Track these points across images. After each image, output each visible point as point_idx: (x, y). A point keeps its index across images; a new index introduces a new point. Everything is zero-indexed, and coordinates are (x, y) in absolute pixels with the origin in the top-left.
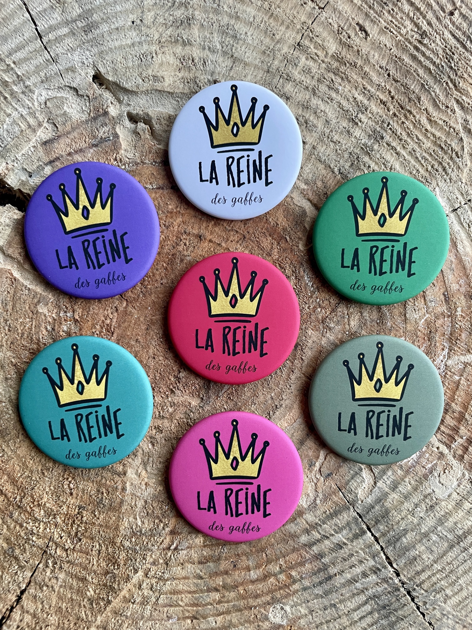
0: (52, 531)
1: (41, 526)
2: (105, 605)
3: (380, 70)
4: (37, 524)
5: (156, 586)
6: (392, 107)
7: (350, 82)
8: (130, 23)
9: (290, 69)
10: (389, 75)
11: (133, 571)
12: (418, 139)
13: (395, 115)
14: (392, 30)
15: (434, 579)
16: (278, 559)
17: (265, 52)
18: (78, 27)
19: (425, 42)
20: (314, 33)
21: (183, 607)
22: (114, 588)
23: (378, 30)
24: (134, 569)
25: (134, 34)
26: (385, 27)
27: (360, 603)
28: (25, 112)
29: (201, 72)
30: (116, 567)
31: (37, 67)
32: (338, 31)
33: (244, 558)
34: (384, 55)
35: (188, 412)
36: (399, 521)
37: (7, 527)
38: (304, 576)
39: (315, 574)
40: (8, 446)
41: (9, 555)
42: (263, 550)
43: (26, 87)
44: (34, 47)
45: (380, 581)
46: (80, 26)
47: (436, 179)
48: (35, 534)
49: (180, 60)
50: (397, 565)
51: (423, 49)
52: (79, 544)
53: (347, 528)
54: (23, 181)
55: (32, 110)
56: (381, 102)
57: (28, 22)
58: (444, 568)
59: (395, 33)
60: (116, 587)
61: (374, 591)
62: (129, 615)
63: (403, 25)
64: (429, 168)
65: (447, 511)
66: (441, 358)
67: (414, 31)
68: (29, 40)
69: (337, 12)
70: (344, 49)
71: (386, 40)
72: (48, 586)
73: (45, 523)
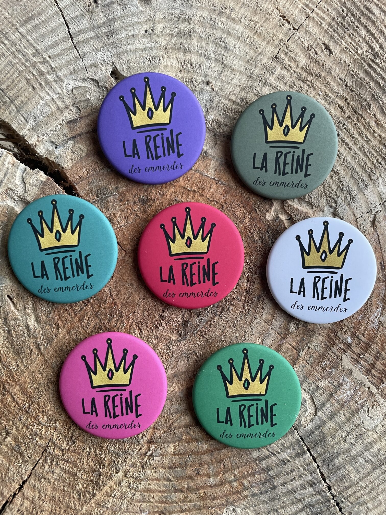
0: (52, 434)
1: (43, 429)
2: (90, 497)
3: (340, 81)
4: (40, 427)
5: (133, 485)
6: (347, 111)
7: (315, 89)
8: (144, 32)
9: (268, 76)
10: (346, 85)
11: (115, 471)
12: (367, 138)
13: (349, 117)
14: (351, 50)
15: (359, 494)
16: (233, 470)
17: (249, 62)
18: (102, 33)
19: (377, 61)
20: (289, 49)
21: (154, 503)
22: (99, 484)
23: (340, 49)
24: (116, 469)
25: (146, 41)
26: (346, 48)
27: (298, 510)
28: (55, 97)
29: (197, 74)
30: (102, 467)
31: (68, 62)
32: (308, 48)
33: (206, 466)
34: (344, 70)
35: (168, 344)
36: (333, 445)
37: (16, 428)
38: (253, 485)
39: (263, 484)
40: (22, 362)
41: (15, 451)
42: (221, 461)
43: (58, 77)
44: (66, 45)
45: (314, 493)
46: (103, 31)
47: (379, 170)
48: (38, 435)
49: (181, 64)
50: (330, 481)
51: (375, 66)
52: (73, 445)
53: (291, 448)
54: (49, 151)
55: (61, 95)
56: (339, 106)
57: (63, 25)
58: (367, 486)
59: (354, 52)
60: (100, 483)
61: (309, 500)
62: (109, 506)
63: (360, 46)
64: (375, 161)
65: (373, 439)
66: (376, 314)
67: (369, 52)
68: (63, 40)
69: (308, 33)
70: (312, 63)
71: (345, 58)
72: (45, 478)
73: (46, 427)
